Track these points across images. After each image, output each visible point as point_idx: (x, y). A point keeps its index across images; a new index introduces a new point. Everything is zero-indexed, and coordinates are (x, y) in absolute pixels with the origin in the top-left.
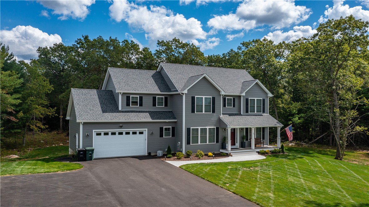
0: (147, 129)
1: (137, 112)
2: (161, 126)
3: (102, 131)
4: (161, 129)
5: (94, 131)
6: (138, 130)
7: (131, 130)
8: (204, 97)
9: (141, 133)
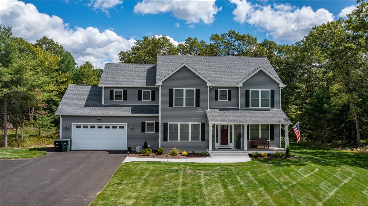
0: (127, 124)
1: (120, 106)
2: (143, 121)
3: (82, 124)
4: (143, 124)
5: (72, 123)
6: (118, 124)
7: (111, 124)
8: (185, 89)
9: (122, 127)
